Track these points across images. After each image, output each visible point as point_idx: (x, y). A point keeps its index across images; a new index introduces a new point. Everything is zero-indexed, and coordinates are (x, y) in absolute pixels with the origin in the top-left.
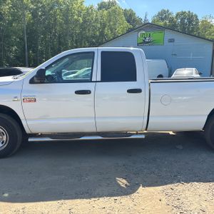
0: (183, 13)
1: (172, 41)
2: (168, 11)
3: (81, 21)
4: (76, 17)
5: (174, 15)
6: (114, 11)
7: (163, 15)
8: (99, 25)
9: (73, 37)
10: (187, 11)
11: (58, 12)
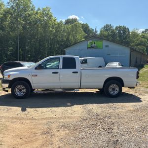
0: (120, 27)
1: (107, 46)
2: (110, 25)
3: (54, 31)
4: (51, 29)
5: (115, 28)
6: (76, 25)
7: (107, 28)
8: (66, 34)
9: (48, 41)
10: (122, 26)
11: (39, 26)
